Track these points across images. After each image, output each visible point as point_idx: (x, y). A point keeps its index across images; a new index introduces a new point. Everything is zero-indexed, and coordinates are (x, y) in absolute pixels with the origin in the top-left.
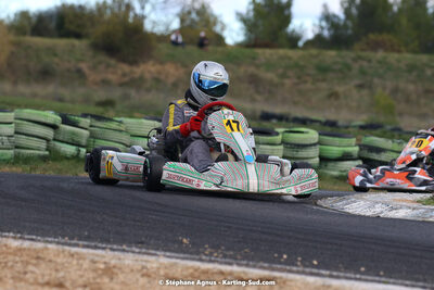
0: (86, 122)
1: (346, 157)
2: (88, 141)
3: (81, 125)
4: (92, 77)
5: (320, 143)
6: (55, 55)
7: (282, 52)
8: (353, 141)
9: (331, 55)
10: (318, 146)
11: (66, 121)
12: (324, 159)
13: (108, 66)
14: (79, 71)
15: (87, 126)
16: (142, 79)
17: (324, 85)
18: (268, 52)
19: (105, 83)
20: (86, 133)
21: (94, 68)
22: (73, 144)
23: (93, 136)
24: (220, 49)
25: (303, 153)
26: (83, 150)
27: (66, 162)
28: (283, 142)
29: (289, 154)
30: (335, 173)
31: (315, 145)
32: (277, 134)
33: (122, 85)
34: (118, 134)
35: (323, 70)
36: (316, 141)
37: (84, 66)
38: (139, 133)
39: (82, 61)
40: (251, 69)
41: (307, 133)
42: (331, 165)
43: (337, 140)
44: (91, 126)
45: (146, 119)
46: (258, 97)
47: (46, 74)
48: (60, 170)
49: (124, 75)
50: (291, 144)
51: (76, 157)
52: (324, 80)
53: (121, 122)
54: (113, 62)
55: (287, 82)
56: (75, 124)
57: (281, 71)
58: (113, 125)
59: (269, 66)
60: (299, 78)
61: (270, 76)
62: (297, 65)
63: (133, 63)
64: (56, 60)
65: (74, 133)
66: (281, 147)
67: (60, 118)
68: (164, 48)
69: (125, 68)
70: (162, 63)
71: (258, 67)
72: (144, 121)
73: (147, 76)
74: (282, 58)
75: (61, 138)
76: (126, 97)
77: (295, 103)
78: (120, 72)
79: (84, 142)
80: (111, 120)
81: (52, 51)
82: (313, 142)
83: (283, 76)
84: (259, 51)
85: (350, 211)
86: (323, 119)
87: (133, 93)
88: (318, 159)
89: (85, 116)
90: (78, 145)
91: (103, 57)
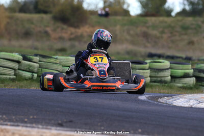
0: (37, 59)
1: (186, 76)
2: (38, 69)
3: (34, 61)
4: (53, 35)
5: (171, 68)
6: (32, 23)
7: (161, 19)
8: (190, 66)
9: (189, 20)
10: (170, 70)
11: (25, 58)
12: (174, 77)
13: (63, 29)
14: (46, 32)
15: (37, 61)
16: (82, 36)
17: (185, 37)
18: (153, 19)
19: (61, 38)
20: (37, 65)
21: (54, 30)
22: (29, 72)
23: (41, 67)
24: (126, 18)
25: (161, 74)
26: (35, 75)
27: (25, 82)
28: (150, 68)
29: (153, 74)
30: (180, 85)
31: (168, 69)
32: (146, 63)
33: (70, 39)
34: (55, 65)
35: (185, 28)
36: (169, 67)
37: (48, 29)
38: (67, 65)
39: (47, 26)
40: (144, 29)
41: (163, 62)
42: (177, 80)
43: (181, 66)
44: (40, 61)
45: (71, 56)
46: (149, 45)
47: (27, 34)
48: (22, 86)
49: (72, 34)
50: (154, 69)
51: (31, 79)
52: (186, 34)
53: (57, 58)
54: (65, 27)
55: (165, 36)
56: (30, 60)
57: (161, 29)
58: (52, 60)
59: (154, 27)
60: (171, 33)
61: (155, 32)
62: (170, 26)
63: (77, 27)
64: (33, 26)
65: (30, 65)
66: (149, 71)
67: (21, 57)
68: (94, 18)
69: (72, 30)
70: (93, 26)
71: (148, 27)
72: (70, 58)
73: (85, 34)
74: (161, 22)
75: (22, 68)
76: (73, 46)
77: (170, 48)
78: (69, 32)
79: (35, 70)
80: (51, 57)
81: (30, 21)
82: (167, 67)
83: (163, 32)
84: (148, 19)
85: (176, 104)
86: (184, 56)
87: (76, 43)
88: (170, 77)
89: (36, 55)
90: (32, 72)
91: (59, 24)
